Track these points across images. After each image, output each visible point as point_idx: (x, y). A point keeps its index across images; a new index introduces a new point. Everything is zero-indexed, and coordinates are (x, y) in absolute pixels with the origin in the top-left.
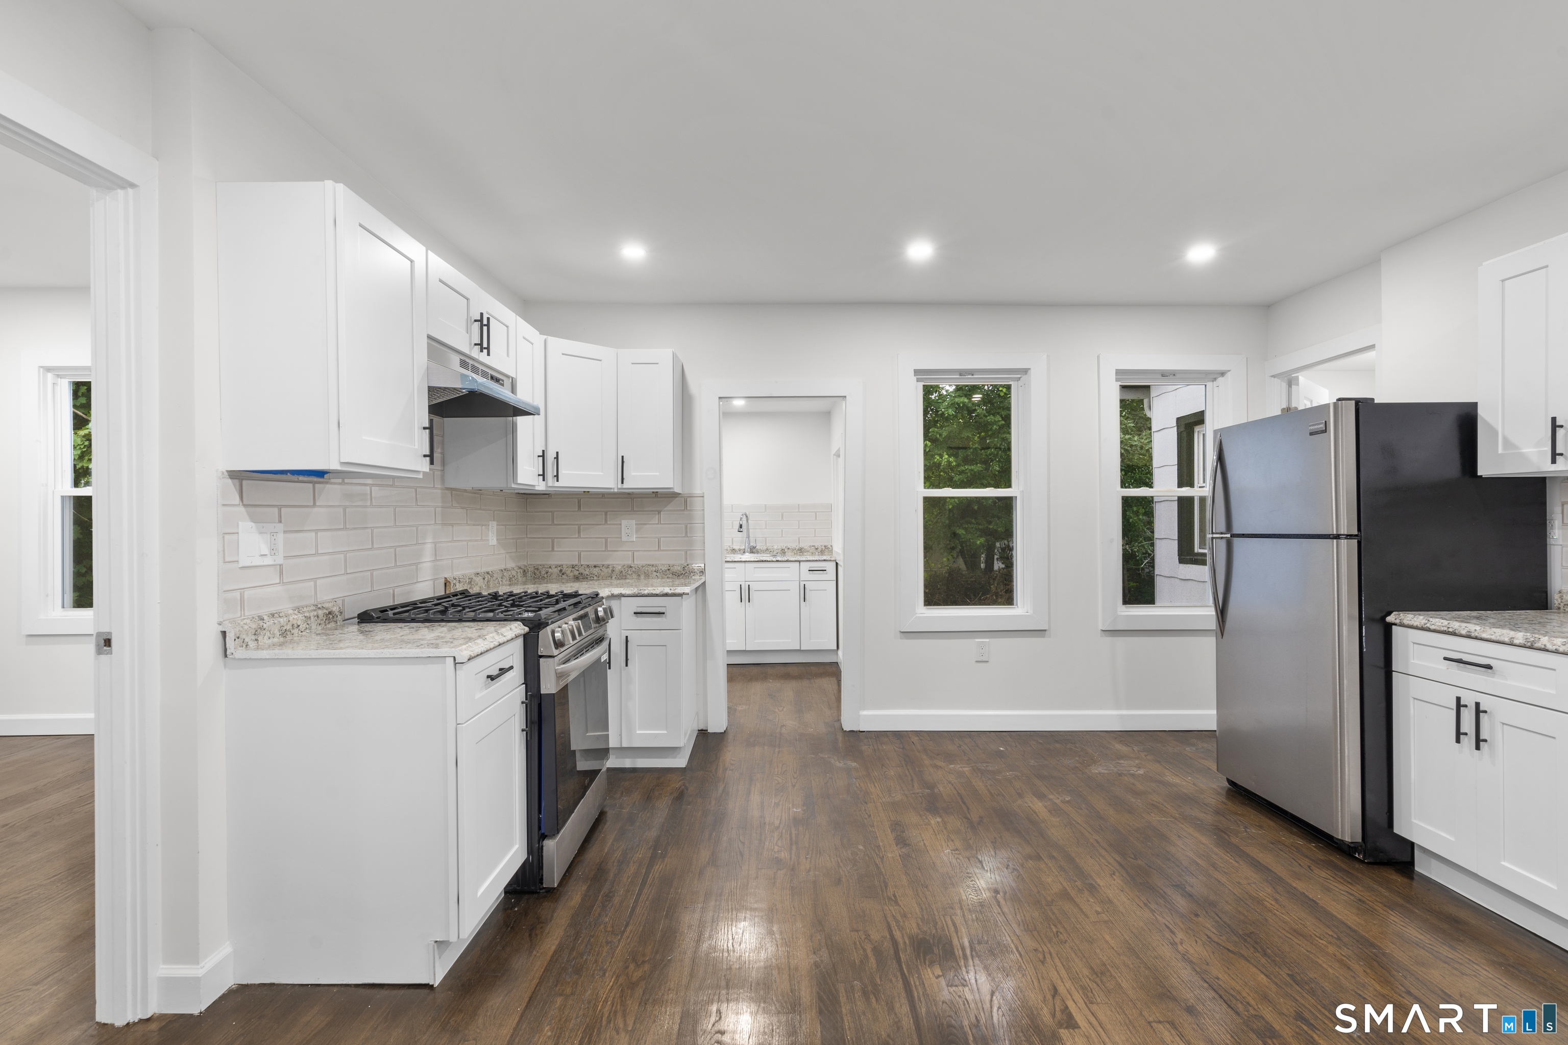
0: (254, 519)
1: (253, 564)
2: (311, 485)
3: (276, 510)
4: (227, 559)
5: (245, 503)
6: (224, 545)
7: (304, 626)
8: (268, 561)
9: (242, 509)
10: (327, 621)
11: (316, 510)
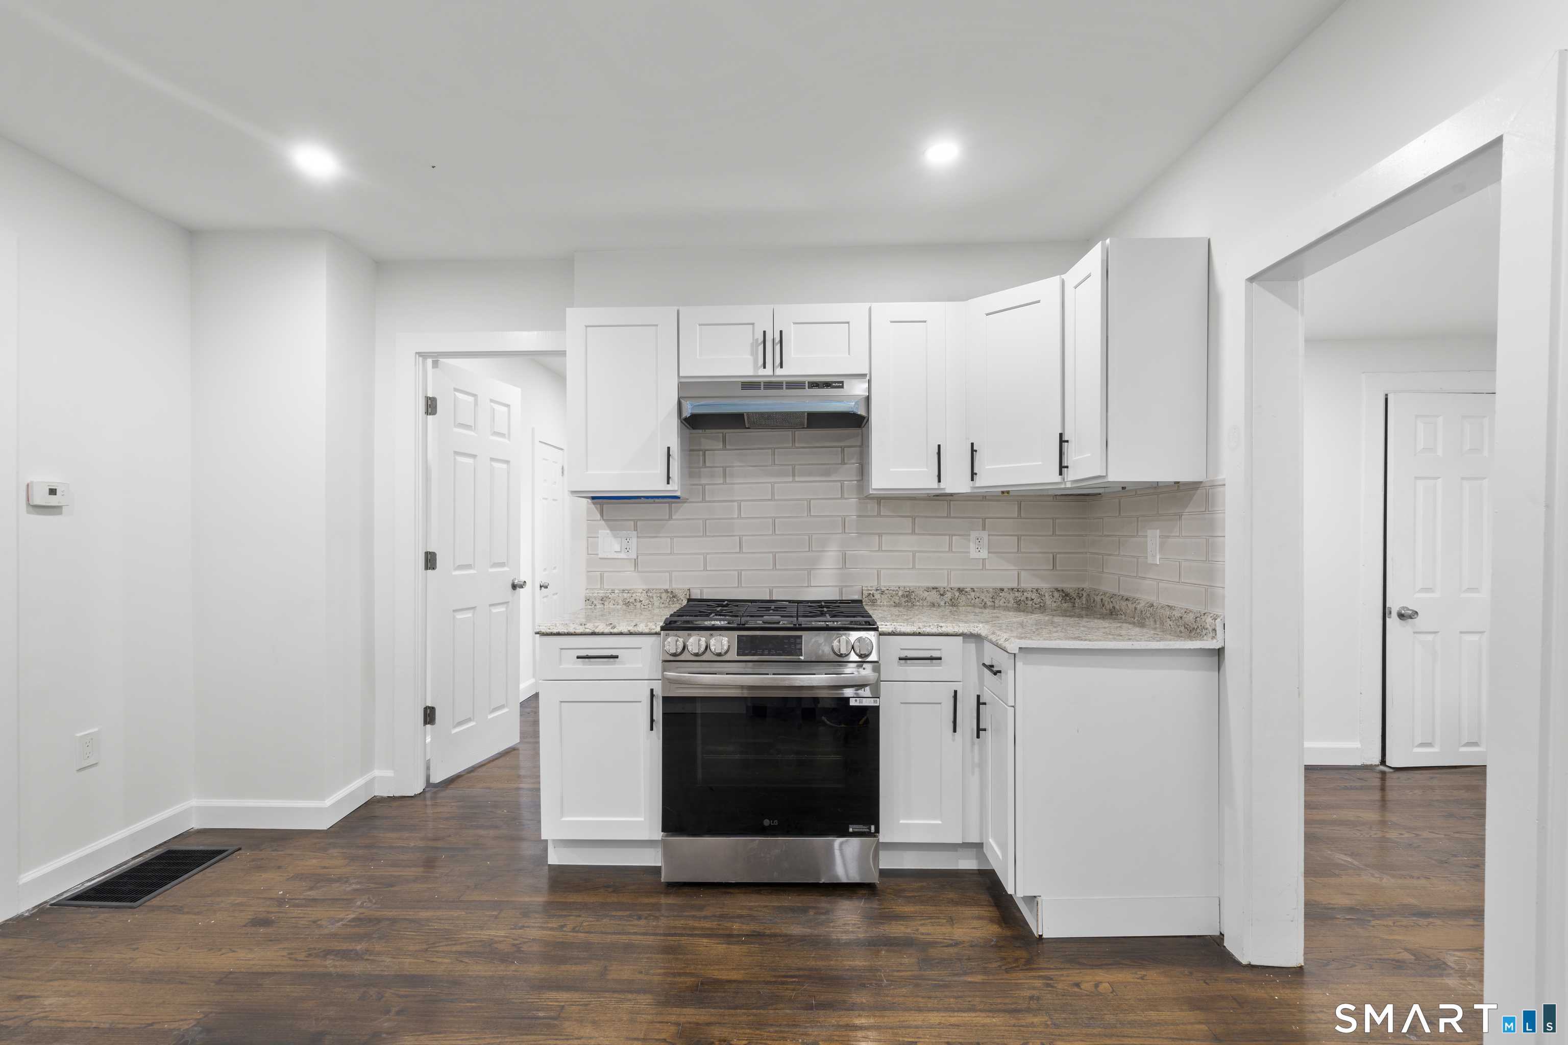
0: (612, 529)
1: (609, 557)
2: (667, 505)
3: (632, 523)
4: (589, 553)
5: (604, 519)
6: (588, 544)
7: (646, 602)
8: (623, 555)
9: (603, 522)
10: (671, 602)
11: (670, 522)
